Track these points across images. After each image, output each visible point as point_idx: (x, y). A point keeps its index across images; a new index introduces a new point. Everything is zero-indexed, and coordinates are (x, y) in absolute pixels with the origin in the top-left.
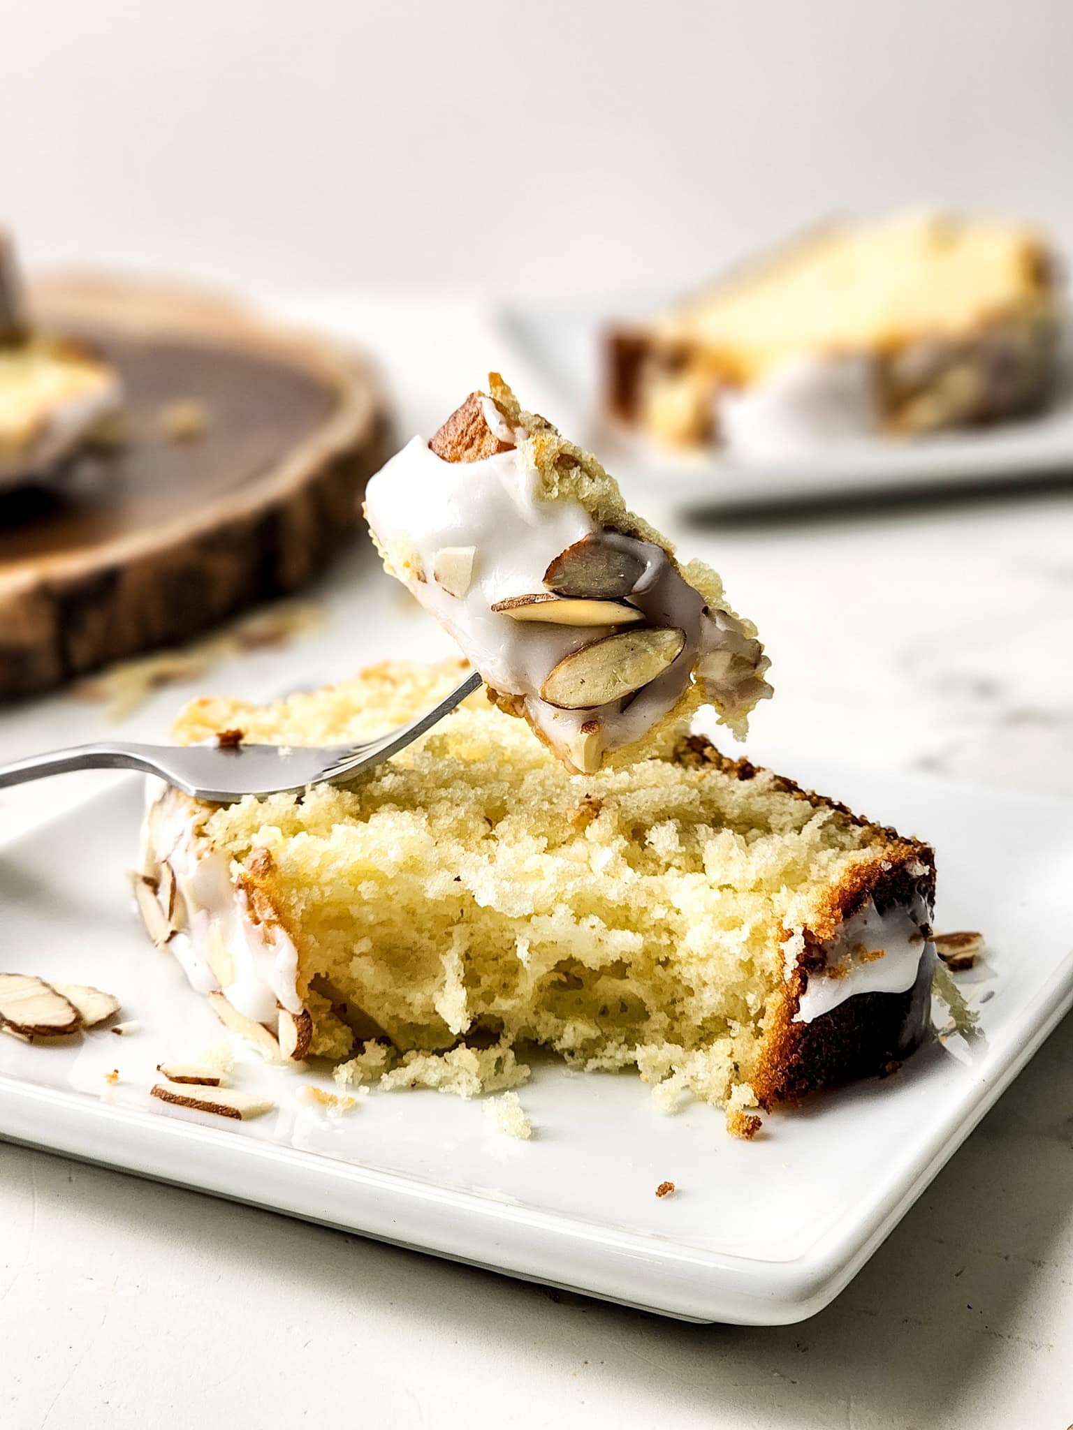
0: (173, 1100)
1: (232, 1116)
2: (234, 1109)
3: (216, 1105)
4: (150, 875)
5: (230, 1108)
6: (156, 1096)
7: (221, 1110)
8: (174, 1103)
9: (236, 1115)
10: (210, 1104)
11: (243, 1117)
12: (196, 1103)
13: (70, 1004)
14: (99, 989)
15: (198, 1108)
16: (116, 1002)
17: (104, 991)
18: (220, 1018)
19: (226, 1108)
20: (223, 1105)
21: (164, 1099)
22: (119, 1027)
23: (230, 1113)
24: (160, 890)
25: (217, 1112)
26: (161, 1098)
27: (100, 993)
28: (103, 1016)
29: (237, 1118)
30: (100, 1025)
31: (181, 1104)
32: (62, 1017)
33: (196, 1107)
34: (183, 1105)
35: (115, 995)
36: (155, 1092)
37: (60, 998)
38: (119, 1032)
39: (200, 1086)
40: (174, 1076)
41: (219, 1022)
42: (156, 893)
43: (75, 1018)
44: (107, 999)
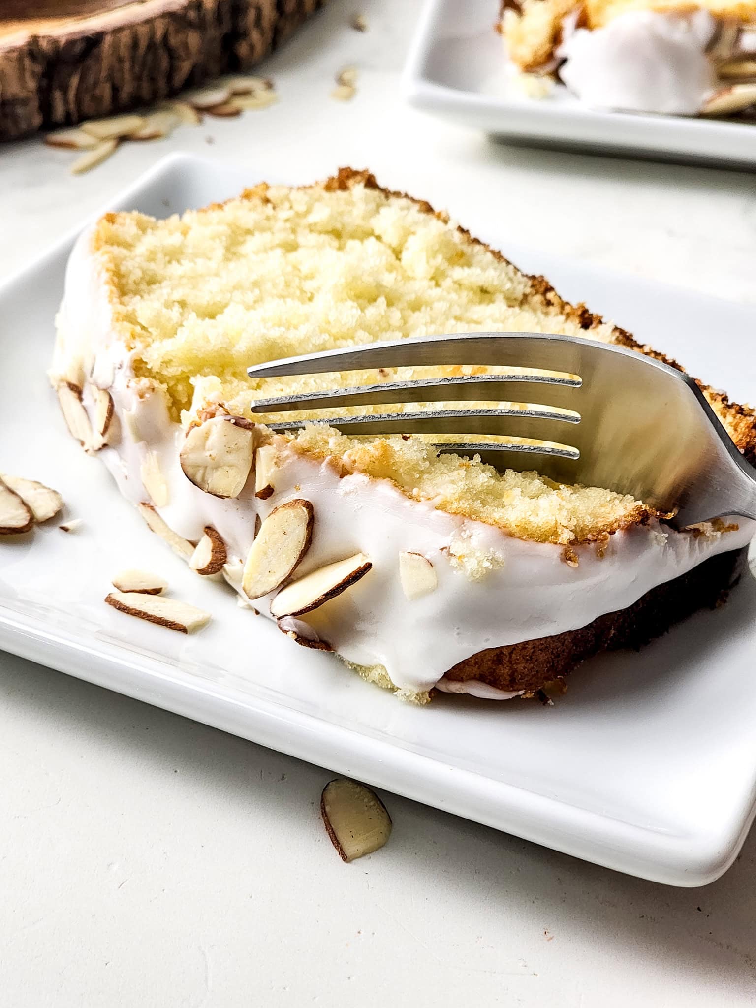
0: (126, 611)
1: (180, 630)
2: (182, 625)
3: (166, 620)
4: (74, 381)
5: (178, 624)
6: (110, 604)
7: (170, 625)
8: (128, 613)
9: (183, 630)
10: (161, 618)
11: (189, 631)
12: (148, 616)
13: (24, 503)
14: (44, 484)
15: (149, 620)
16: (60, 499)
17: (48, 486)
18: (148, 524)
19: (175, 624)
20: (172, 620)
21: (119, 609)
22: (65, 524)
23: (178, 628)
24: (84, 396)
25: (166, 625)
26: (115, 607)
27: (44, 487)
28: (52, 514)
29: (184, 632)
30: (50, 522)
31: (133, 615)
32: (19, 519)
33: (147, 620)
34: (136, 616)
35: (58, 490)
36: (110, 601)
37: (14, 496)
38: (65, 529)
39: (146, 595)
40: (125, 589)
41: (147, 526)
42: (81, 399)
43: (28, 518)
44: (52, 495)
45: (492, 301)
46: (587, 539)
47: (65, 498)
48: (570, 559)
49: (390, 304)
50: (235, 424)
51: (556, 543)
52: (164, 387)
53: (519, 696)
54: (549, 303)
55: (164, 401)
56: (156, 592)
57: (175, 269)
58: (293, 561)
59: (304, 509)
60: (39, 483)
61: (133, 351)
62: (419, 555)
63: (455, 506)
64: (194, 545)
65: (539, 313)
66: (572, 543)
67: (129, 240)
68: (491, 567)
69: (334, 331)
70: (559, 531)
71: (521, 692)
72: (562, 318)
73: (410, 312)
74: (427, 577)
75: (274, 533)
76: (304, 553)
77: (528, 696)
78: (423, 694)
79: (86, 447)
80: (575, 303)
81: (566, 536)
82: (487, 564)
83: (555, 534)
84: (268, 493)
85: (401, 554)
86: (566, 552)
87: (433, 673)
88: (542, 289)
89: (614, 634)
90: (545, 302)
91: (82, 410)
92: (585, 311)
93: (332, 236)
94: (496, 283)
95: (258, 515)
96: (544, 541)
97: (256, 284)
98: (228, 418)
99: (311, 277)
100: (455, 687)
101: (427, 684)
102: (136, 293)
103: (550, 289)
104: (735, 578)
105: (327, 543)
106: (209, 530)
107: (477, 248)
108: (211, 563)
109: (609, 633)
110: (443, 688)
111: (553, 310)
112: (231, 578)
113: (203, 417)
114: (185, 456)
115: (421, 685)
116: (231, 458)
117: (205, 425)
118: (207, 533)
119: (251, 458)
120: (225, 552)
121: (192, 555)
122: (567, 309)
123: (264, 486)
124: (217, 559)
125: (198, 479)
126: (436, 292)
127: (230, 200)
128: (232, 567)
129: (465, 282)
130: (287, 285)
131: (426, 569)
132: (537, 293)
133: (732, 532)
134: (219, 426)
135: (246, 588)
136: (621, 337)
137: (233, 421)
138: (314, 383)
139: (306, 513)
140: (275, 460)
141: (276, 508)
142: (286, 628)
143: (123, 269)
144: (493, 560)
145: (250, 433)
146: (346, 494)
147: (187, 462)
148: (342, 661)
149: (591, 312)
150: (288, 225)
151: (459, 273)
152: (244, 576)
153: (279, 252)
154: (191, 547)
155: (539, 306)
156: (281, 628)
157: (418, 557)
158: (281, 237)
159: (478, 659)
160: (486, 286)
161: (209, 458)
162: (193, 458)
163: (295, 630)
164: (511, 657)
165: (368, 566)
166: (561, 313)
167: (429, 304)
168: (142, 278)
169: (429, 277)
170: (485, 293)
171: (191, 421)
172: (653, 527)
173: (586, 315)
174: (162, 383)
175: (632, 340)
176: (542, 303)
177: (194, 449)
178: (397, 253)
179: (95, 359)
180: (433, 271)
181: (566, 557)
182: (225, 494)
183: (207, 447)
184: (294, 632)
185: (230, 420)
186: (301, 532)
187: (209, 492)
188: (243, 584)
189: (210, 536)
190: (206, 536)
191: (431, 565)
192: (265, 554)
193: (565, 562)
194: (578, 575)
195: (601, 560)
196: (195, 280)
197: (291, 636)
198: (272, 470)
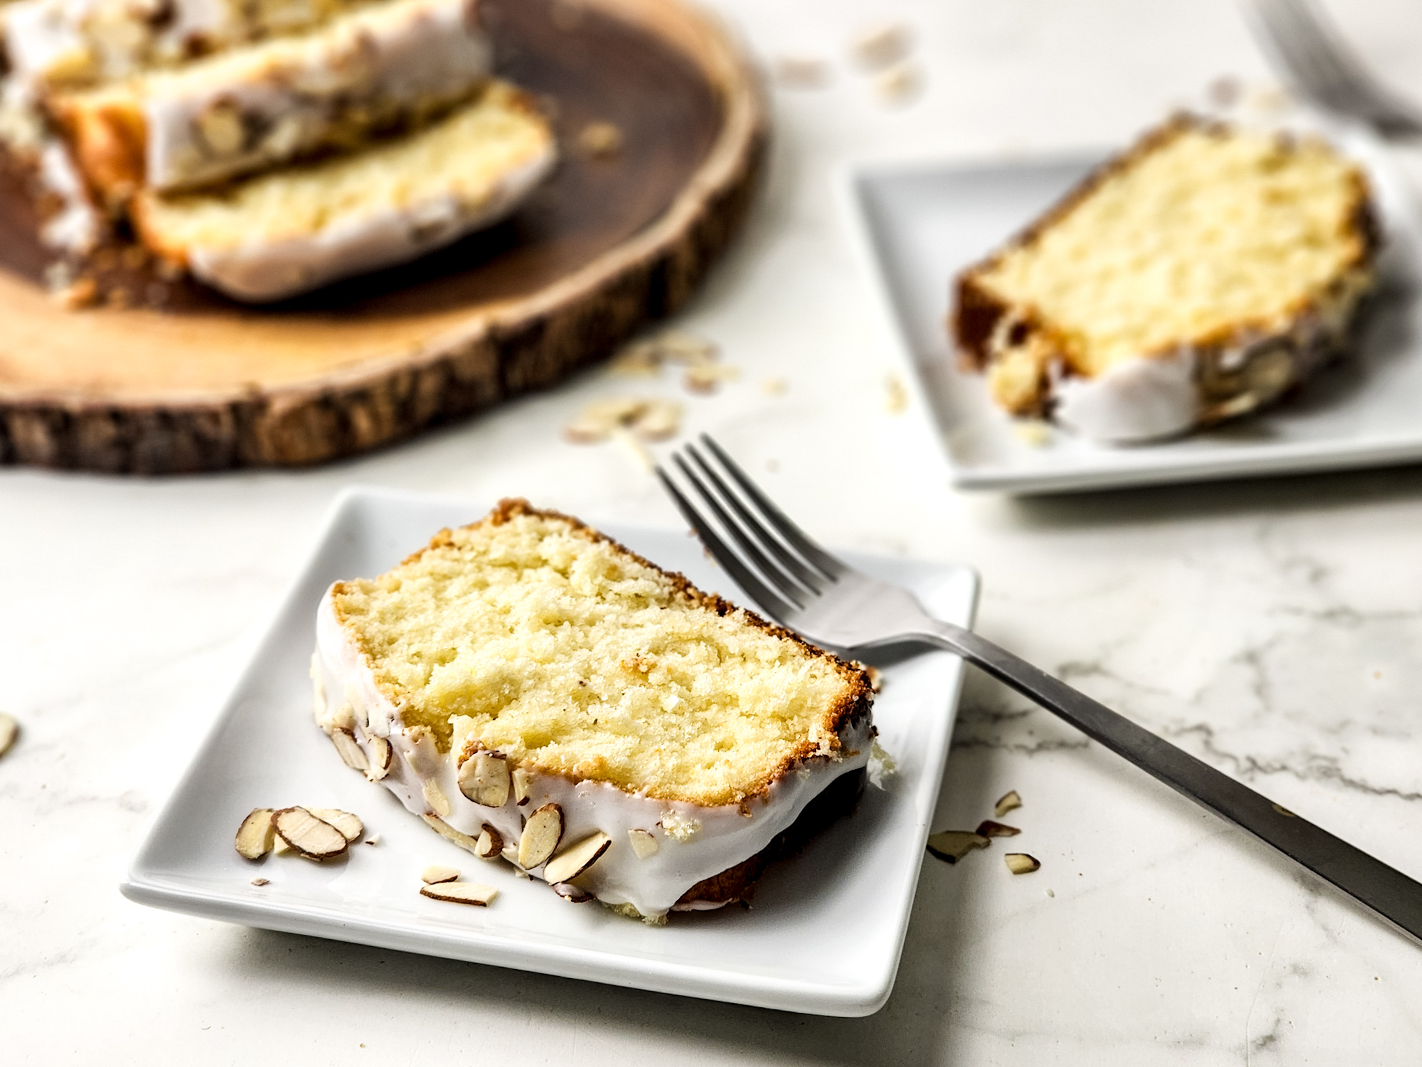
1: (481, 905)
2: (482, 901)
3: (469, 900)
4: (345, 726)
5: (479, 901)
6: (426, 895)
7: (473, 903)
9: (484, 905)
10: (465, 899)
11: (487, 903)
13: (336, 829)
14: (342, 809)
16: (359, 820)
17: (347, 811)
18: (433, 828)
19: (477, 901)
20: (473, 899)
21: (433, 898)
22: (369, 839)
24: (358, 738)
26: (429, 897)
27: (345, 813)
28: (359, 834)
30: (357, 840)
31: (442, 900)
32: (337, 843)
34: (444, 900)
35: (355, 814)
36: (423, 892)
37: (327, 826)
38: (371, 843)
39: (448, 883)
40: (432, 882)
41: (433, 831)
42: (355, 740)
43: (344, 841)
44: (352, 818)
45: (647, 607)
46: (754, 794)
47: (363, 819)
48: (745, 812)
49: (572, 624)
50: (493, 756)
51: (733, 803)
52: (429, 728)
53: (729, 902)
54: (690, 597)
55: (431, 739)
56: (454, 879)
57: (405, 626)
58: (554, 844)
59: (556, 811)
60: (339, 810)
61: (400, 706)
62: (642, 830)
63: (659, 792)
64: (476, 838)
65: (685, 609)
66: (744, 800)
67: (362, 606)
68: (693, 832)
69: (538, 657)
70: (734, 793)
71: (730, 900)
72: (702, 609)
73: (588, 628)
74: (651, 845)
75: (537, 827)
76: (560, 838)
77: (735, 901)
78: (663, 917)
79: (370, 778)
80: (710, 594)
81: (739, 797)
82: (690, 831)
83: (733, 797)
84: (525, 801)
85: (630, 832)
86: (741, 807)
87: (667, 903)
88: (682, 586)
89: (785, 840)
90: (686, 597)
91: (357, 749)
92: (719, 600)
93: (511, 568)
94: (647, 590)
95: (522, 815)
96: (724, 804)
97: (468, 627)
98: (487, 752)
99: (507, 611)
100: (684, 908)
101: (665, 910)
102: (384, 656)
103: (688, 585)
104: (860, 790)
105: (574, 829)
106: (487, 827)
107: (627, 558)
108: (492, 849)
109: (782, 841)
110: (676, 909)
111: (695, 603)
112: (508, 857)
113: (469, 753)
114: (462, 783)
115: (661, 912)
116: (495, 781)
117: (472, 759)
118: (485, 829)
119: (508, 779)
120: (501, 840)
121: (475, 845)
122: (706, 600)
123: (522, 798)
124: (496, 846)
125: (474, 797)
126: (603, 608)
127: (424, 550)
128: (508, 851)
129: (624, 594)
130: (491, 621)
131: (649, 839)
132: (679, 590)
133: (856, 756)
134: (482, 759)
135: (523, 863)
136: (751, 619)
137: (491, 755)
138: (535, 701)
139: (558, 814)
140: (527, 779)
141: (535, 811)
142: (562, 893)
143: (368, 636)
144: (693, 827)
145: (505, 762)
146: (583, 795)
147: (464, 787)
148: (600, 903)
149: (723, 599)
150: (475, 564)
151: (617, 587)
152: (520, 856)
153: (476, 593)
154: (473, 841)
155: (683, 601)
156: (558, 894)
157: (641, 832)
158: (472, 578)
159: (696, 887)
160: (640, 593)
161: (478, 782)
162: (467, 785)
163: (570, 894)
164: (718, 880)
165: (609, 843)
166: (701, 604)
167: (601, 618)
168: (384, 640)
169: (595, 593)
170: (640, 600)
171: (459, 757)
172: (799, 768)
173: (721, 603)
174: (426, 726)
175: (760, 619)
176: (684, 598)
177: (467, 778)
178: (564, 573)
179: (367, 714)
180: (597, 588)
181: (743, 811)
182: (495, 805)
183: (476, 775)
184: (570, 896)
185: (488, 754)
186: (556, 826)
187: (484, 805)
188: (519, 861)
189: (487, 831)
190: (484, 831)
191: (652, 836)
192: (533, 840)
193: (743, 815)
194: (752, 820)
195: (766, 806)
196: (421, 632)
197: (567, 898)
198: (526, 787)
